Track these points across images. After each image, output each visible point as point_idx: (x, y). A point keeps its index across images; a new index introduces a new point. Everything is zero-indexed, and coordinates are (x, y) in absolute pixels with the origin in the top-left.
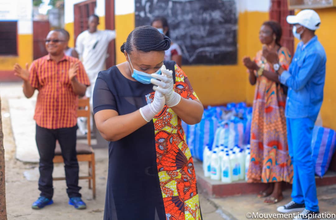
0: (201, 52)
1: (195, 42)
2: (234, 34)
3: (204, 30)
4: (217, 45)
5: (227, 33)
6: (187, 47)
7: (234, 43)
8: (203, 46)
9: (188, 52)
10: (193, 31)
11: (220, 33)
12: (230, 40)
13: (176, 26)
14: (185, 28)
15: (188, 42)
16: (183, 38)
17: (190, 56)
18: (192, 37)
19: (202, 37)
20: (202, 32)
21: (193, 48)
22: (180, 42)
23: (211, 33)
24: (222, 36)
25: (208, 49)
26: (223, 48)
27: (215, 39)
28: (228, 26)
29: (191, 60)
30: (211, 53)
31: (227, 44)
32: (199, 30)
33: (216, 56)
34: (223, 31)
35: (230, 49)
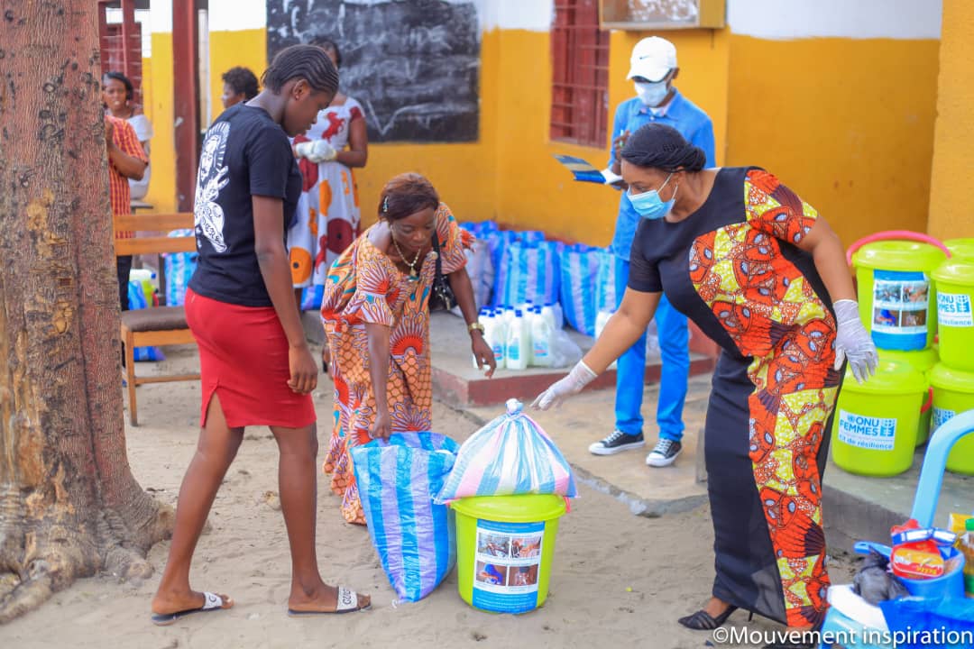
0: (406, 114)
1: (393, 93)
2: (473, 76)
3: (412, 67)
4: (438, 99)
5: (459, 74)
6: (374, 103)
7: (473, 97)
8: (408, 102)
9: (378, 114)
10: (389, 69)
11: (446, 74)
12: (464, 89)
13: (355, 59)
14: (373, 63)
15: (378, 93)
16: (369, 82)
17: (383, 124)
18: (386, 83)
19: (409, 83)
20: (407, 71)
21: (389, 105)
22: (360, 93)
23: (426, 75)
24: (449, 81)
25: (420, 108)
26: (450, 107)
27: (433, 87)
28: (459, 59)
29: (384, 132)
30: (425, 115)
31: (458, 99)
32: (401, 68)
33: (433, 122)
34: (451, 69)
35: (463, 109)
